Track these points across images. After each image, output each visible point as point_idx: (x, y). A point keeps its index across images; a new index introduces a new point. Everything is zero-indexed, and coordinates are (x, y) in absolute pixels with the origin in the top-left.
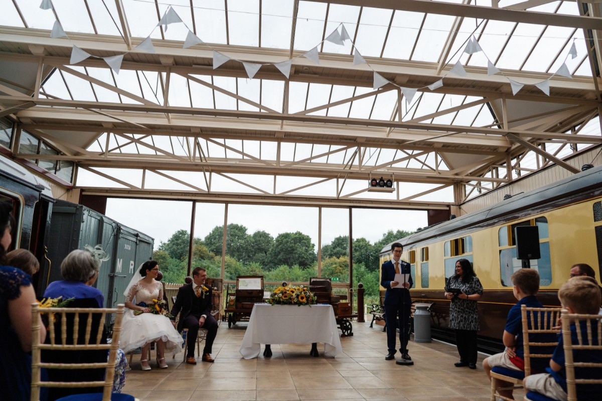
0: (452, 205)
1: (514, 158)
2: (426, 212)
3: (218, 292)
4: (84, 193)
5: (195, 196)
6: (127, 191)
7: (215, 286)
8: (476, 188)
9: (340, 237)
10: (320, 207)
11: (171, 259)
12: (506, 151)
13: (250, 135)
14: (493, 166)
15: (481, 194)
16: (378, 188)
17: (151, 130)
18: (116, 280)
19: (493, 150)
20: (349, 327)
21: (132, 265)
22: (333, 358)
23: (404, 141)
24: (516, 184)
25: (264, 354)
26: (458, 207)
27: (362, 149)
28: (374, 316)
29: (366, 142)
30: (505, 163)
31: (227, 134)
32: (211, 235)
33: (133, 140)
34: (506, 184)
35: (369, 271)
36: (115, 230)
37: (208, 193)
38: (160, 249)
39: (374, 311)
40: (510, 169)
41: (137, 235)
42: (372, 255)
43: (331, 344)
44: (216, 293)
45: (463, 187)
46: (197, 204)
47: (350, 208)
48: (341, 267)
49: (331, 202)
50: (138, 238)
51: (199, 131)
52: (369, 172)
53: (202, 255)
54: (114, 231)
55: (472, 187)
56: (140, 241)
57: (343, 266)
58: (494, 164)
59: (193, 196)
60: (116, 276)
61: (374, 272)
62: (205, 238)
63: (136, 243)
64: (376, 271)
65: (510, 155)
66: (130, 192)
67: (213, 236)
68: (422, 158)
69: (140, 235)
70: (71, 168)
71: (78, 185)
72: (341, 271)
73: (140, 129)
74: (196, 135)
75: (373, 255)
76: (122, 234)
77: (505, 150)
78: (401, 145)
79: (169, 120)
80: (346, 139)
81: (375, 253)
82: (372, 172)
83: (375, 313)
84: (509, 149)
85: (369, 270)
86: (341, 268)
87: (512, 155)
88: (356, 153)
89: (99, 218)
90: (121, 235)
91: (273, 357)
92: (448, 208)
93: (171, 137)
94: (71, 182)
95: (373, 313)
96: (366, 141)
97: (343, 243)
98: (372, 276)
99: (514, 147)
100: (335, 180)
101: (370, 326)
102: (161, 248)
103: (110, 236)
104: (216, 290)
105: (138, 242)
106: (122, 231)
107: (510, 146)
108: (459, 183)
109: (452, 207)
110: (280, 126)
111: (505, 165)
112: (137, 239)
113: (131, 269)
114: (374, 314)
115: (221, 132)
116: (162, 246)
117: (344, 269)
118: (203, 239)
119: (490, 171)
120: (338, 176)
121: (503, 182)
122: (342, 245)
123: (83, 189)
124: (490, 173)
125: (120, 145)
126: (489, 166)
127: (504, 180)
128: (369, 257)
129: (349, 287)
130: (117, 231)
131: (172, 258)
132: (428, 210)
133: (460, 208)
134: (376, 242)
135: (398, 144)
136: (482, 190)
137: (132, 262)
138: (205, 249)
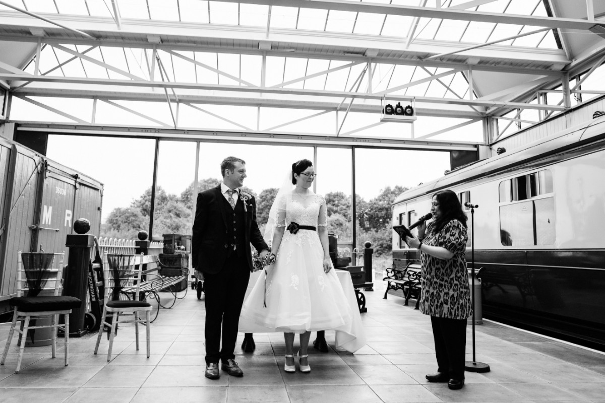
0: (481, 145)
1: (573, 79)
2: (449, 153)
3: (185, 252)
4: (19, 129)
5: (159, 132)
6: (73, 126)
7: (181, 245)
8: (514, 122)
9: (331, 193)
10: (315, 146)
11: (143, 217)
12: (563, 69)
13: (225, 47)
14: (541, 91)
15: (520, 130)
16: (393, 116)
17: (95, 39)
18: (41, 235)
19: (545, 67)
20: (362, 299)
21: (69, 215)
22: (351, 354)
23: (427, 55)
24: (576, 113)
25: (243, 347)
26: (488, 147)
27: (373, 64)
28: (389, 284)
29: (378, 57)
30: (560, 85)
31: (195, 45)
32: (188, 191)
33: (77, 55)
34: (562, 112)
35: (364, 231)
36: (39, 167)
37: (174, 129)
38: (131, 206)
39: (389, 278)
40: (567, 92)
41: (76, 177)
42: (366, 213)
43: (349, 333)
44: (183, 253)
45: (495, 123)
46: (161, 142)
47: (353, 147)
48: (332, 225)
49: (329, 140)
50: (78, 180)
51: (158, 40)
52: (383, 96)
53: (178, 212)
54: (36, 167)
55: (509, 121)
56: (81, 184)
57: (334, 224)
58: (541, 89)
59: (155, 132)
60: (41, 229)
61: (369, 232)
62: (182, 194)
63: (75, 187)
64: (372, 231)
65: (568, 74)
66: (77, 128)
67: (189, 191)
68: (446, 80)
69: (80, 176)
70: (3, 97)
71: (11, 118)
72: (333, 230)
73: (81, 38)
74: (155, 46)
75: (369, 213)
76: (50, 172)
77: (562, 67)
78: (424, 60)
79: (118, 25)
80: (352, 53)
81: (370, 211)
82: (386, 96)
83: (390, 280)
84: (567, 66)
85: (363, 229)
86: (332, 227)
87: (570, 75)
88: (364, 71)
89: (10, 147)
90: (48, 174)
91: (256, 352)
92: (475, 149)
93: (125, 48)
94: (3, 114)
95: (388, 280)
96: (378, 55)
97: (335, 199)
98: (367, 236)
99: (574, 63)
100: (334, 112)
101: (384, 297)
102: (133, 205)
103: (30, 173)
104: (183, 250)
105: (78, 186)
106: (49, 168)
107: (569, 62)
108: (490, 117)
109: (480, 147)
110: (265, 35)
111: (561, 88)
112: (76, 181)
113: (68, 221)
114: (389, 282)
115: (188, 42)
116: (134, 203)
117: (336, 228)
118: (179, 196)
119: (536, 98)
120: (338, 108)
121: (557, 109)
122: (334, 201)
123: (17, 125)
124: (536, 100)
125: (61, 63)
126: (534, 92)
127: (559, 107)
128: (363, 215)
129: (351, 247)
130: (42, 168)
131: (145, 216)
132: (451, 151)
133: (491, 149)
134: (371, 199)
135: (418, 60)
136: (522, 124)
137: (69, 212)
138: (180, 206)
